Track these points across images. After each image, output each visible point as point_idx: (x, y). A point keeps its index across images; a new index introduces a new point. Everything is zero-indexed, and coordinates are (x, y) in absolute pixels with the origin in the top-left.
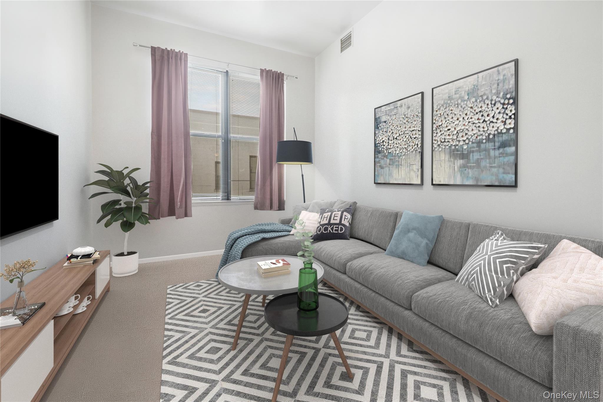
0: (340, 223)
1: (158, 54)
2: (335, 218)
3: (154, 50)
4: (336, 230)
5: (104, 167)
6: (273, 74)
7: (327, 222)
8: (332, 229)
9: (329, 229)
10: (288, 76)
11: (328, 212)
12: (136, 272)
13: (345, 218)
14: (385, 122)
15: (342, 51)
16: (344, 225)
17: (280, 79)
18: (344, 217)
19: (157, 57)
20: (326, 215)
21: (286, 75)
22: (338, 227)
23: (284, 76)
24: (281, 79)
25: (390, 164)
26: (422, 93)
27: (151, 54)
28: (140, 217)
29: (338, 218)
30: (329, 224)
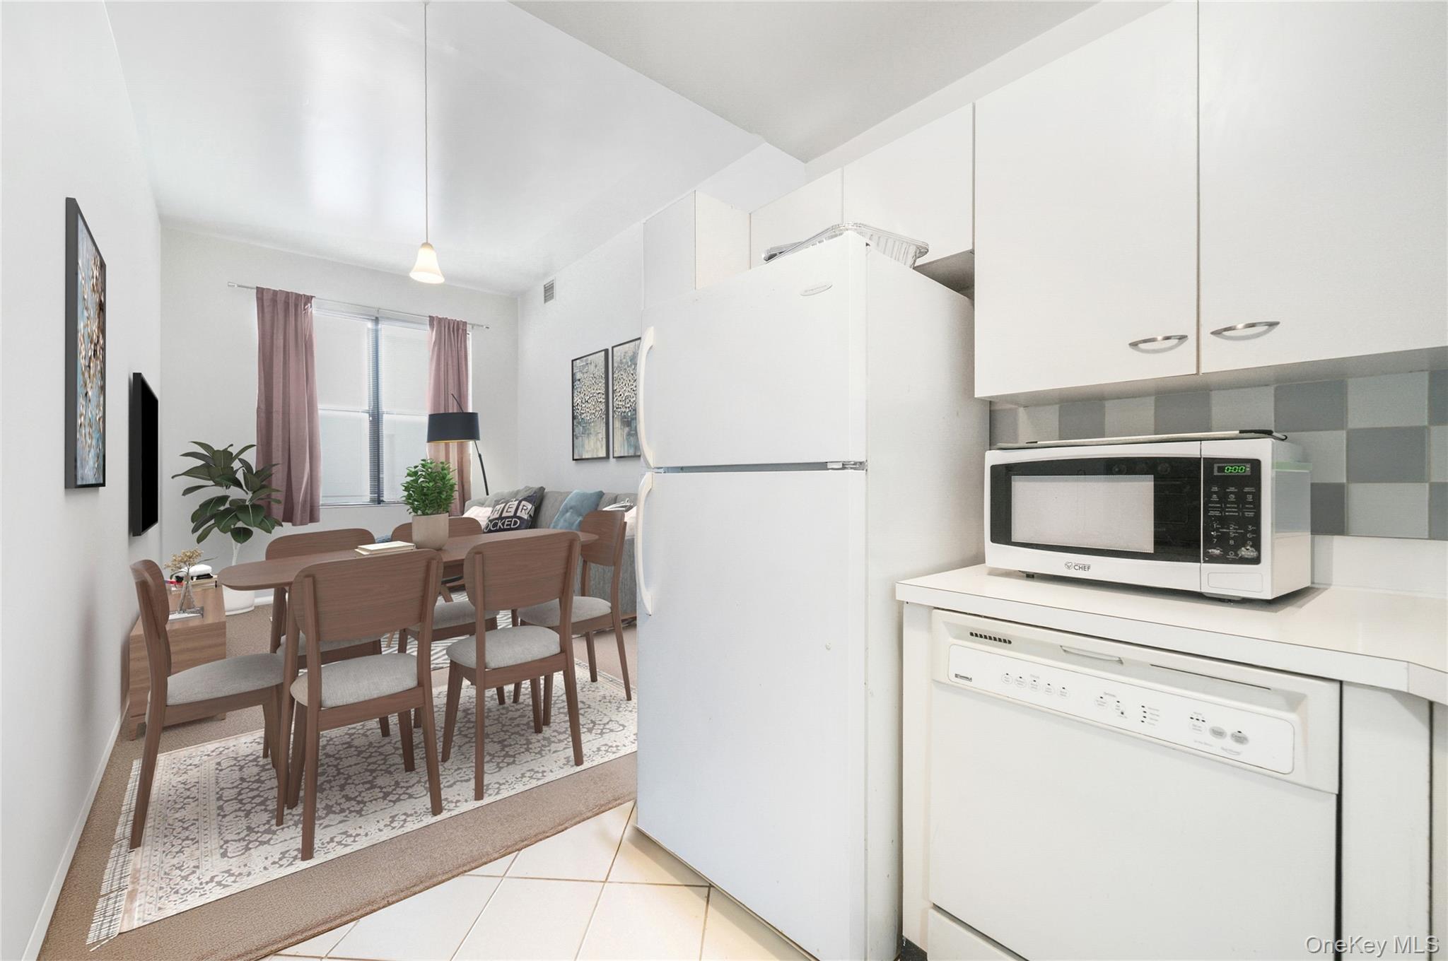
0: (515, 516)
1: (267, 297)
2: (509, 510)
3: (260, 292)
4: (507, 525)
5: (200, 448)
6: (449, 323)
7: (497, 516)
8: (503, 524)
9: (500, 524)
10: (473, 326)
11: (502, 503)
12: (251, 609)
13: (522, 509)
14: (579, 380)
15: (546, 301)
16: (520, 518)
17: (460, 331)
18: (521, 507)
19: (266, 303)
20: (498, 507)
21: (469, 324)
22: (511, 521)
23: (468, 325)
24: (463, 330)
25: (583, 433)
26: (606, 351)
27: (257, 298)
28: (263, 520)
29: (513, 510)
30: (500, 518)
